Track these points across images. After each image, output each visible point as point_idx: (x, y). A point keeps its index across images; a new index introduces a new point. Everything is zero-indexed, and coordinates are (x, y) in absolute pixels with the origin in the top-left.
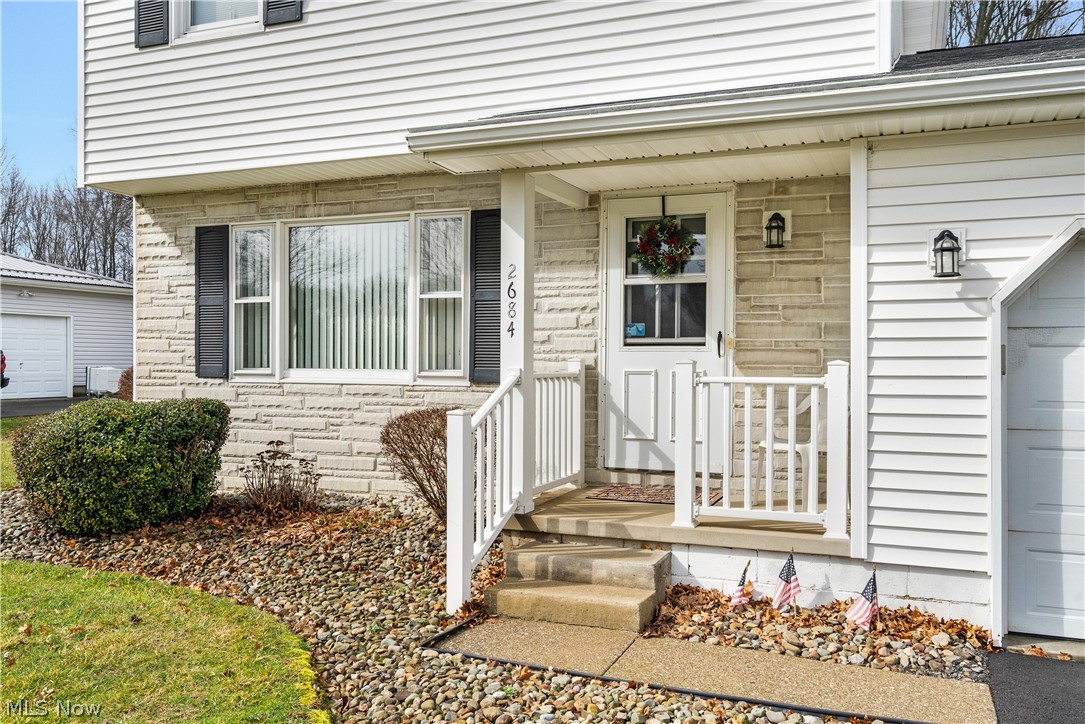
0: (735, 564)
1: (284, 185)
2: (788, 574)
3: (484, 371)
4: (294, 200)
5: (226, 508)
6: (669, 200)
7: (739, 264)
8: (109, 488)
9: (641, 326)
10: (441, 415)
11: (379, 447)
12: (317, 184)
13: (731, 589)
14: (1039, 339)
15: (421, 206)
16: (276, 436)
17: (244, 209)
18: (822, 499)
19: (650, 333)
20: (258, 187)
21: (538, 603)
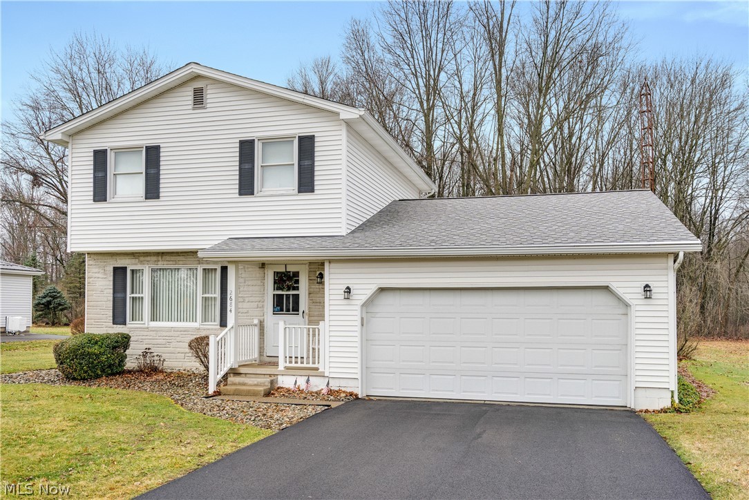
0: (292, 379)
1: (150, 253)
2: (308, 381)
3: (223, 323)
4: (154, 258)
5: (129, 372)
6: (287, 266)
7: (309, 288)
8: (93, 363)
9: (279, 308)
10: (208, 337)
11: (187, 350)
12: (163, 253)
13: (291, 386)
14: (373, 316)
15: (202, 263)
16: (148, 346)
17: (133, 261)
18: (319, 363)
19: (282, 310)
20: (139, 253)
21: (236, 390)
